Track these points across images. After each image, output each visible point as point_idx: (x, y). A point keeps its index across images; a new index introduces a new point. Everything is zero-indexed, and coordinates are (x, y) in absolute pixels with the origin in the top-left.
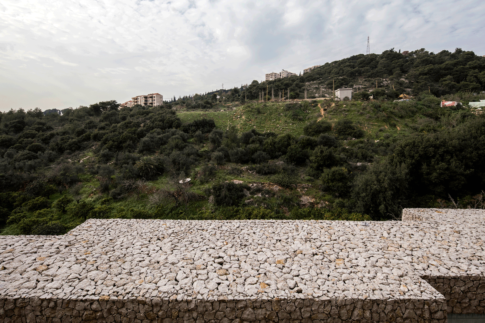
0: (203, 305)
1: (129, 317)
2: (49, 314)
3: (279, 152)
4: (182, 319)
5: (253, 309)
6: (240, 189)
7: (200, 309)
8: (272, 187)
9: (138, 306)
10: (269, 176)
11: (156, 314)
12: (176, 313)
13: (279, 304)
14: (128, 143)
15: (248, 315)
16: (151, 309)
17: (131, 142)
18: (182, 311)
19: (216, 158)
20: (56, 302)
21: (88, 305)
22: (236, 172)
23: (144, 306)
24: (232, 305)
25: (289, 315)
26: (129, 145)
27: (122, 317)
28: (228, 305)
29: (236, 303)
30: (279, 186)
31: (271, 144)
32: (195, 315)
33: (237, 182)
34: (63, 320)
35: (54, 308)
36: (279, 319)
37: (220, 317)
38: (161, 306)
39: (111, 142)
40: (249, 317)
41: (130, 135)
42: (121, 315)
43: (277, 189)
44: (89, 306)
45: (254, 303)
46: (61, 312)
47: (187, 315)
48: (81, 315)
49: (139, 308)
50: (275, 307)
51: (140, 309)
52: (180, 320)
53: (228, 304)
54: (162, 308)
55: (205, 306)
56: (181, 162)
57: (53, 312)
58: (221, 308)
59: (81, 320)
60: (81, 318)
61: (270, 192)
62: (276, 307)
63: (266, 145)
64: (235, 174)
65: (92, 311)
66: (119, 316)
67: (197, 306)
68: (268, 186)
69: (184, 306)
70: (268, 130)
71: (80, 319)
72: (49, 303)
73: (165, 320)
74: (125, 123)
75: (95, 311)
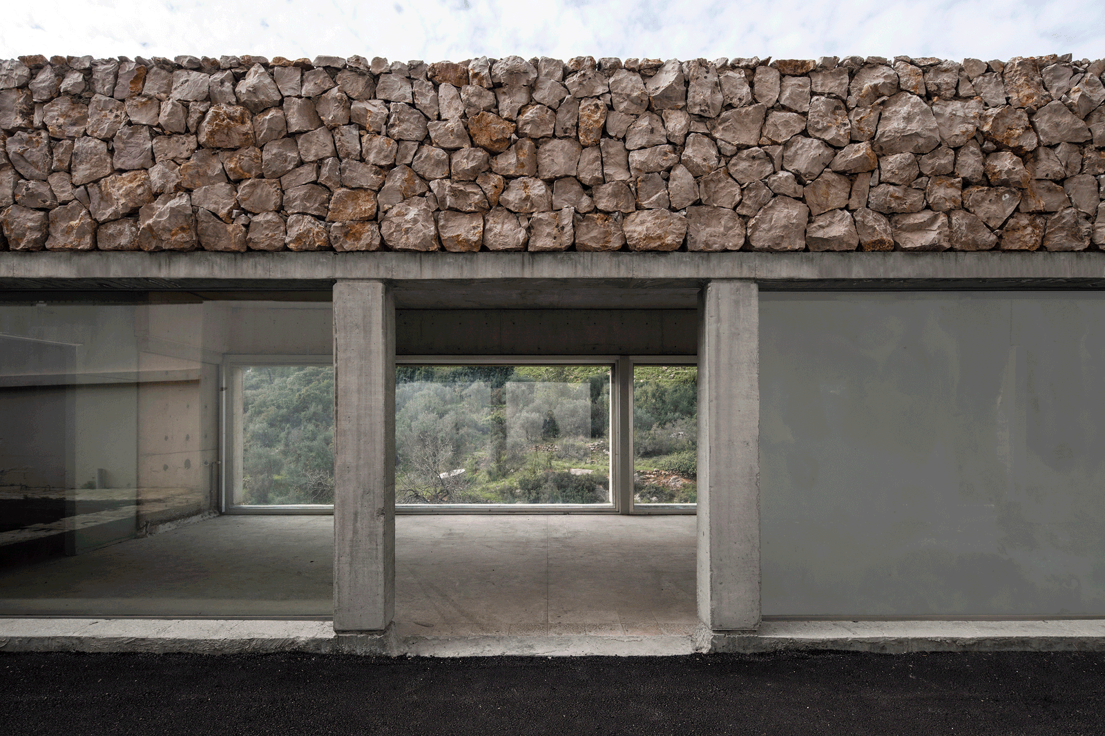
0: (712, 78)
1: (394, 131)
2: (61, 121)
3: (675, 411)
4: (620, 144)
5: (928, 97)
6: (587, 484)
7: (700, 94)
8: (665, 481)
9: (432, 93)
10: (655, 459)
11: (509, 120)
12: (597, 116)
13: (1037, 79)
14: (312, 409)
15: (908, 119)
16: (489, 98)
17: (320, 407)
18: (622, 107)
19: (523, 426)
20: (88, 72)
21: (222, 82)
22: (574, 453)
23: (459, 88)
24: (834, 85)
25: (1081, 124)
26: (315, 413)
27: (366, 137)
28: (819, 83)
29: (852, 75)
30: (683, 476)
31: (654, 396)
32: (677, 123)
33: (577, 471)
34: (117, 144)
35: (79, 98)
36: (1039, 142)
37: (783, 132)
38: (532, 87)
39: (273, 409)
40: (914, 127)
41: (318, 392)
42: (361, 128)
43: (679, 485)
44: (228, 85)
45: (931, 75)
46: (112, 117)
47: (644, 123)
48: (192, 120)
49: (436, 101)
50: (1023, 93)
51: (444, 103)
52: (612, 150)
53: (818, 79)
54: (537, 96)
55: (718, 85)
56: (440, 435)
57: (75, 114)
58: (787, 93)
59: (193, 146)
60: (193, 138)
61: (662, 492)
62: (1026, 91)
63: (643, 399)
64: (571, 458)
65: (239, 109)
66: (356, 132)
67: (687, 83)
68: (655, 479)
69: (630, 84)
70: (641, 379)
71: (191, 142)
72: (61, 76)
73: (548, 147)
74: (305, 374)
75: (255, 108)
